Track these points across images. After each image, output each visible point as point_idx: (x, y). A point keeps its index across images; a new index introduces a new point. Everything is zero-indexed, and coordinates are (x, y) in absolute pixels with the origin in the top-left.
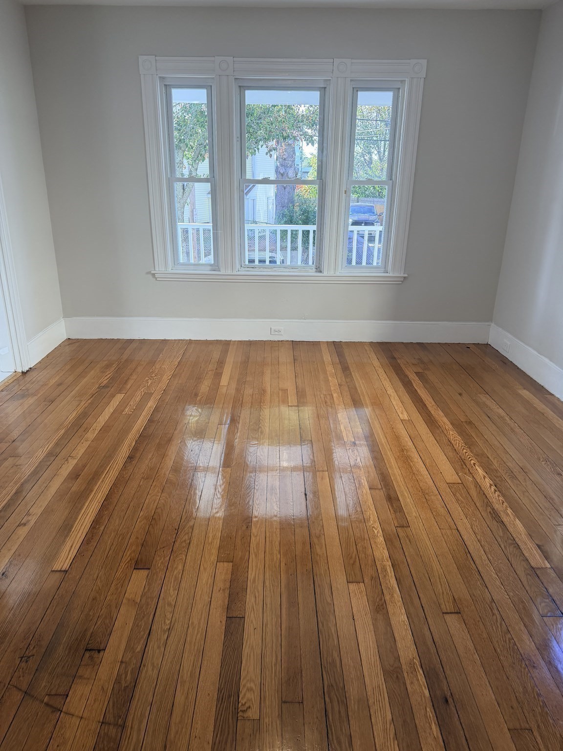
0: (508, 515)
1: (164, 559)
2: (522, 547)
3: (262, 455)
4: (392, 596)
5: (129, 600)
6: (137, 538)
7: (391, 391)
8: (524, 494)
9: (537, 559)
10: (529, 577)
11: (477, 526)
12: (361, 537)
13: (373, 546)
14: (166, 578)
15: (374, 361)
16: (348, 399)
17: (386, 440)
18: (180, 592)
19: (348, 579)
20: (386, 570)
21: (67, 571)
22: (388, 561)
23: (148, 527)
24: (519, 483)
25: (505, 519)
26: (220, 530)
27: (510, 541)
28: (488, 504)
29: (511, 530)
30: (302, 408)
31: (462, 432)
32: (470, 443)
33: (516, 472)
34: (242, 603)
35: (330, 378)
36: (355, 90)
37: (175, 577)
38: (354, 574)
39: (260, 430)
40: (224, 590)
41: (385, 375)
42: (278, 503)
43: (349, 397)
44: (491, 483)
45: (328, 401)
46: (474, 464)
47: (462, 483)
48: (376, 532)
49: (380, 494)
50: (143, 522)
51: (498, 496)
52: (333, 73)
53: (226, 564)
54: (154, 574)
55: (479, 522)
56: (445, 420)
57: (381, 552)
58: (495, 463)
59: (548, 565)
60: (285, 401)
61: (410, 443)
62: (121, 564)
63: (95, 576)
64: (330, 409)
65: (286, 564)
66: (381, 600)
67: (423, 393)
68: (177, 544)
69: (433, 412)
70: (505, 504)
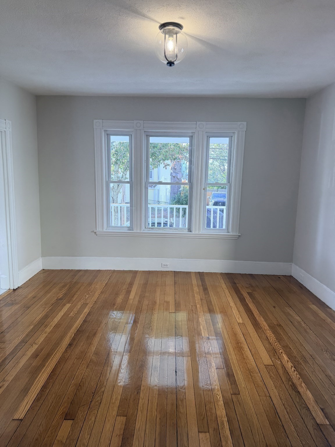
0: (302, 387)
1: (84, 413)
2: (311, 410)
3: (150, 345)
4: (227, 442)
5: (58, 441)
6: (68, 398)
7: (232, 304)
8: (312, 373)
9: (320, 418)
10: (315, 431)
11: (282, 394)
12: (209, 401)
13: (217, 407)
14: (83, 426)
15: (223, 286)
16: (206, 309)
17: (228, 336)
18: (91, 437)
19: (199, 430)
20: (223, 424)
21: (22, 420)
22: (225, 418)
23: (76, 391)
24: (309, 365)
25: (301, 390)
26: (121, 394)
27: (303, 405)
28: (290, 379)
29: (304, 397)
30: (178, 314)
31: (275, 332)
32: (279, 339)
33: (308, 358)
34: (130, 445)
35: (196, 295)
36: (208, 137)
37: (90, 426)
38: (203, 426)
39: (151, 328)
40: (119, 436)
41: (229, 294)
42: (158, 377)
43: (207, 307)
44: (292, 365)
45: (194, 310)
46: (282, 352)
47: (274, 365)
48: (218, 397)
49: (224, 371)
50: (73, 388)
51: (296, 374)
52: (196, 128)
53: (122, 418)
54: (76, 424)
55: (284, 391)
56: (265, 323)
57: (221, 412)
58: (295, 352)
59: (328, 423)
60: (167, 309)
61: (243, 339)
62: (57, 416)
63: (40, 423)
64: (194, 315)
65: (160, 419)
66: (219, 445)
67: (252, 306)
68: (93, 403)
69: (257, 318)
70: (301, 380)
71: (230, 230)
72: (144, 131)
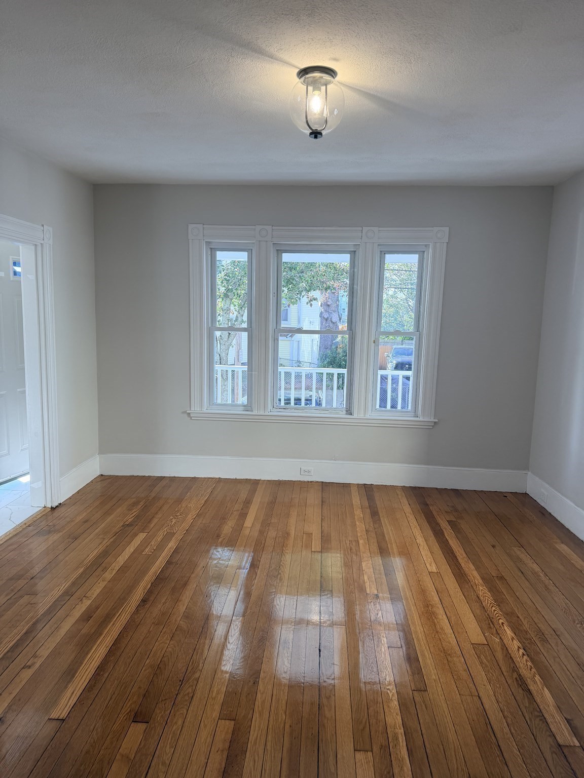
0: (535, 682)
1: (164, 712)
2: (549, 721)
3: (278, 605)
4: (402, 769)
5: (123, 755)
6: (140, 688)
7: (420, 540)
8: (554, 660)
9: (566, 737)
10: (554, 755)
11: (500, 694)
12: (375, 700)
13: (386, 711)
14: (163, 734)
15: (406, 507)
16: (375, 547)
17: (411, 593)
18: (176, 751)
19: (356, 748)
20: (397, 739)
21: (64, 720)
22: (400, 729)
23: (152, 676)
24: (550, 647)
25: (532, 687)
26: (226, 684)
27: (536, 713)
28: (515, 669)
29: (538, 701)
30: (326, 554)
31: (493, 589)
32: (499, 601)
33: (547, 634)
34: (240, 767)
35: (357, 523)
36: (383, 253)
37: (174, 733)
38: (363, 740)
39: (279, 576)
40: (222, 751)
41: (415, 522)
42: (289, 658)
43: (376, 544)
44: (520, 645)
45: (354, 549)
46: (503, 623)
47: (488, 644)
48: (391, 695)
49: (402, 653)
50: (148, 671)
51: (527, 661)
52: (361, 239)
53: (227, 722)
54: (152, 729)
55: (503, 688)
56: (475, 573)
57: (394, 718)
58: (525, 622)
59: (578, 744)
60: (308, 546)
61: (436, 599)
62: (120, 716)
63: (92, 728)
64: (354, 557)
65: (290, 726)
66: (389, 773)
67: (454, 544)
68: (179, 697)
69: (463, 565)
70: (533, 670)
71: (419, 412)
72: (273, 244)
